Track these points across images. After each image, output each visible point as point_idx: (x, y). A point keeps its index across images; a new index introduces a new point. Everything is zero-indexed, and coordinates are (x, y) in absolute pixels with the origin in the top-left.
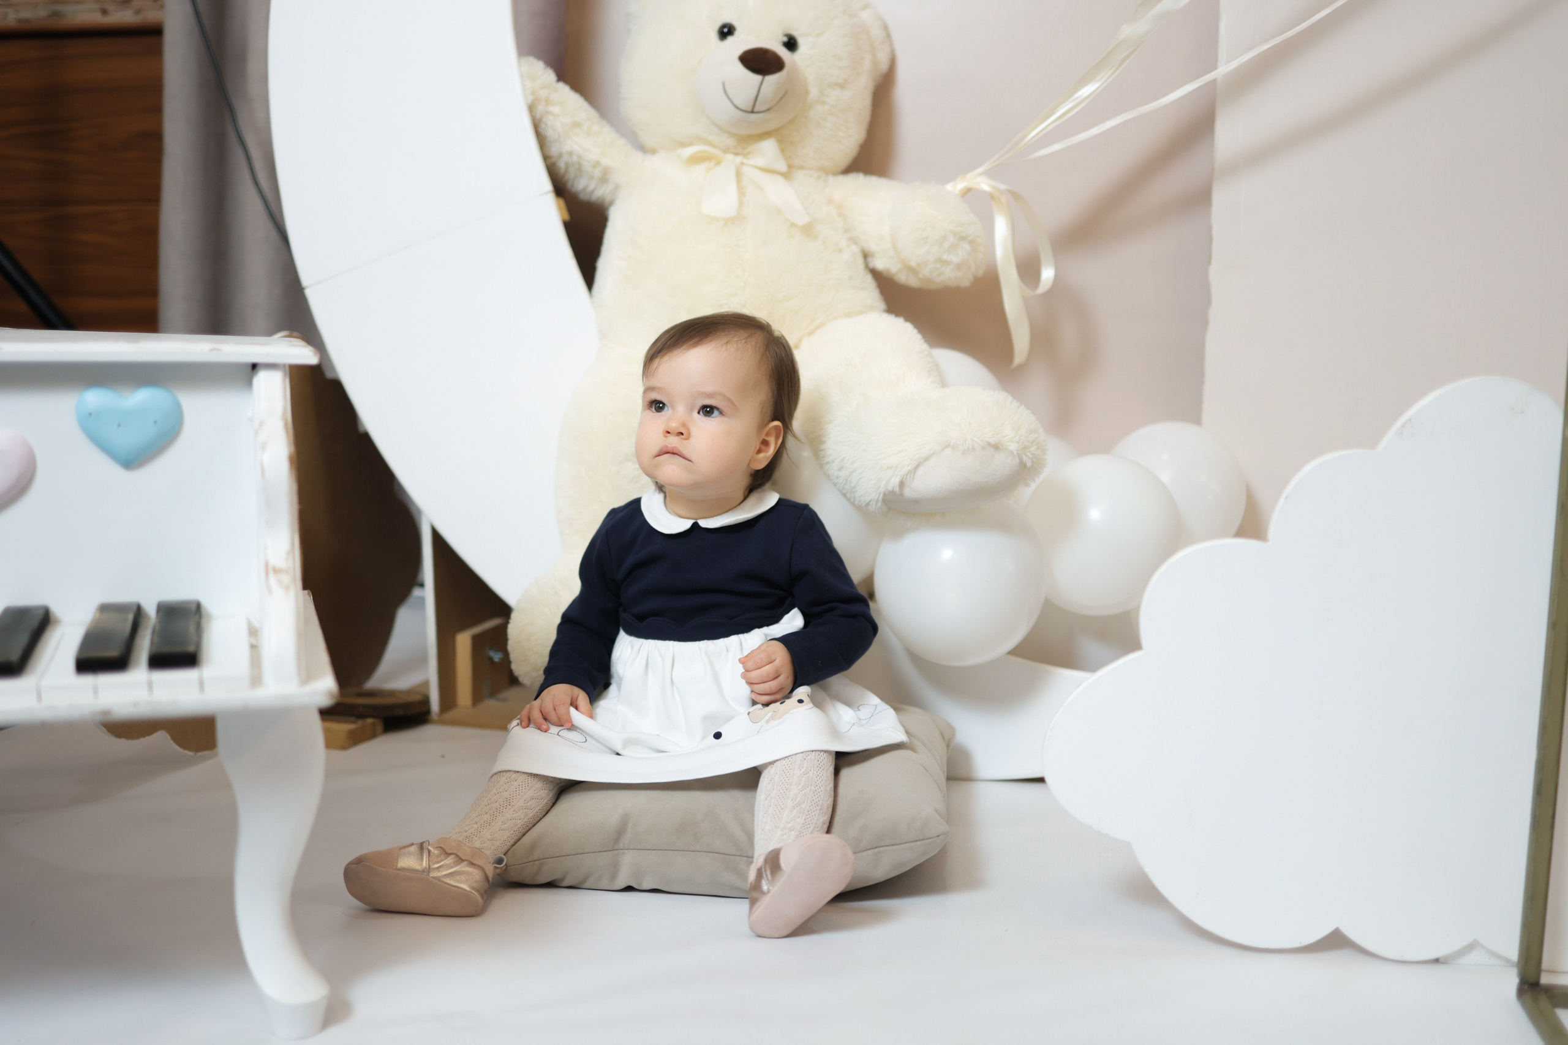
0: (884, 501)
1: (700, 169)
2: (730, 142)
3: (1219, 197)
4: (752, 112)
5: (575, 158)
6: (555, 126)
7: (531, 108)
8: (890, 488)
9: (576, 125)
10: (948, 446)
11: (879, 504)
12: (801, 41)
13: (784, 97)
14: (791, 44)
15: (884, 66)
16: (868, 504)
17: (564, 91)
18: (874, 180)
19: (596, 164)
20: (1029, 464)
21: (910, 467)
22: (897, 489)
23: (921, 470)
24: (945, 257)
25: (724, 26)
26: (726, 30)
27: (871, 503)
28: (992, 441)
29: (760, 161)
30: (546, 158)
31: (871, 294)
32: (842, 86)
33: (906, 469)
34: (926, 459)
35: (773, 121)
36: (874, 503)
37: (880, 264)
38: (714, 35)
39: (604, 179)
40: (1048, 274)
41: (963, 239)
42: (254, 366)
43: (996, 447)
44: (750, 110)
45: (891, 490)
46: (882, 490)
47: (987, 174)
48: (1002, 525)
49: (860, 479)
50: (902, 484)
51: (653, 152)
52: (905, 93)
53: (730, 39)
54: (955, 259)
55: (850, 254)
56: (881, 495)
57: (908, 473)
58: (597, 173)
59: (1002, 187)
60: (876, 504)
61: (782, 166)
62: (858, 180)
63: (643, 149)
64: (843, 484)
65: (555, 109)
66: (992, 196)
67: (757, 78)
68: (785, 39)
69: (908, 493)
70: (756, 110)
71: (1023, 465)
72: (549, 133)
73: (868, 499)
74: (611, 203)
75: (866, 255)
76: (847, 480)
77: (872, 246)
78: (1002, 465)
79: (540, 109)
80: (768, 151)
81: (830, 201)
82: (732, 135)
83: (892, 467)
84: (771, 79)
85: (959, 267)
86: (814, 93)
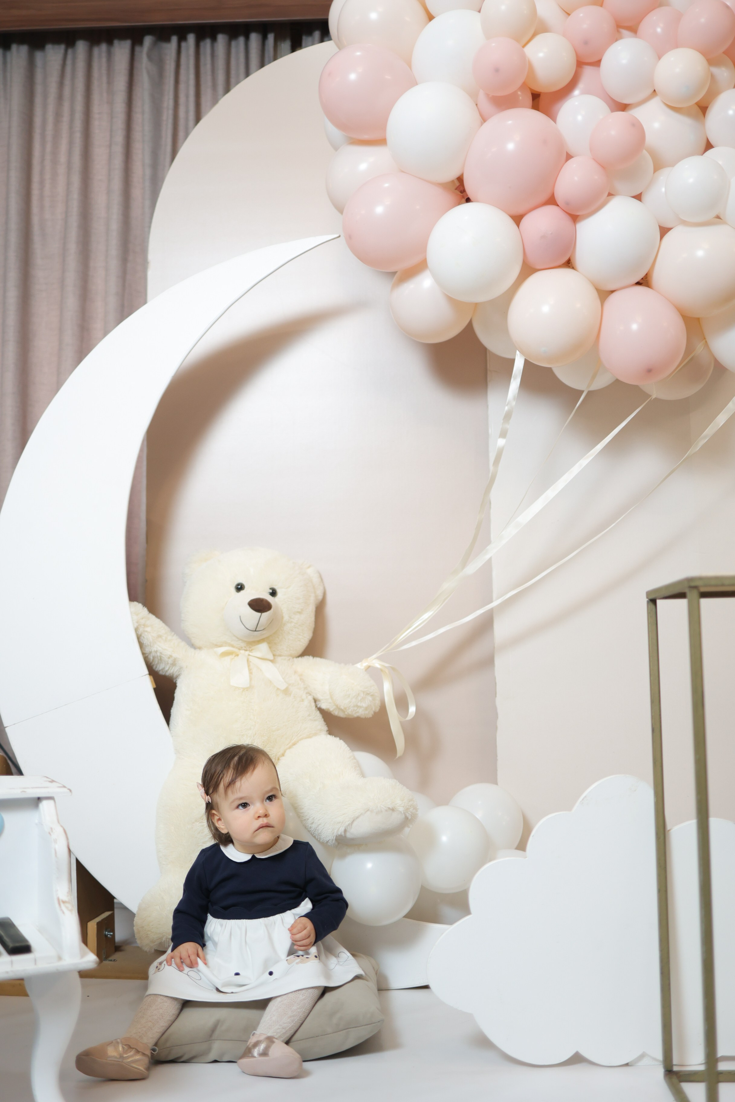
0: (336, 839)
1: (228, 659)
2: (243, 645)
3: (498, 662)
4: (255, 631)
5: (158, 654)
6: (148, 638)
7: (136, 630)
8: (339, 833)
9: (159, 636)
10: (368, 810)
11: (334, 842)
12: (279, 591)
13: (271, 622)
14: (273, 593)
15: (320, 597)
16: (328, 842)
17: (152, 617)
18: (318, 660)
19: (170, 657)
20: (410, 818)
21: (349, 822)
22: (343, 834)
23: (355, 823)
24: (359, 704)
25: (238, 585)
26: (239, 587)
27: (329, 841)
28: (390, 807)
29: (259, 654)
30: (143, 654)
31: (320, 724)
32: (300, 613)
33: (347, 823)
34: (357, 818)
35: (266, 634)
36: (331, 841)
37: (324, 706)
38: (233, 590)
39: (174, 664)
40: (412, 709)
41: (368, 694)
42: (39, 799)
43: (393, 810)
44: (254, 630)
45: (340, 834)
46: (335, 834)
47: (379, 658)
48: (397, 849)
49: (323, 829)
50: (345, 831)
51: (200, 648)
52: (331, 610)
53: (242, 592)
54: (364, 705)
55: (308, 702)
56: (335, 837)
57: (348, 825)
58: (170, 661)
59: (387, 665)
60: (332, 842)
61: (271, 657)
62: (308, 660)
63: (193, 646)
64: (313, 831)
65: (148, 629)
66: (381, 670)
67: (259, 614)
68: (271, 591)
69: (348, 835)
70: (257, 630)
71: (406, 818)
72: (145, 642)
73: (327, 839)
74: (177, 677)
75: (315, 701)
76: (316, 830)
77: (319, 696)
78: (396, 819)
79: (141, 630)
80: (263, 649)
81: (295, 672)
82: (245, 641)
83: (340, 822)
84: (265, 615)
85: (366, 709)
86: (286, 618)
